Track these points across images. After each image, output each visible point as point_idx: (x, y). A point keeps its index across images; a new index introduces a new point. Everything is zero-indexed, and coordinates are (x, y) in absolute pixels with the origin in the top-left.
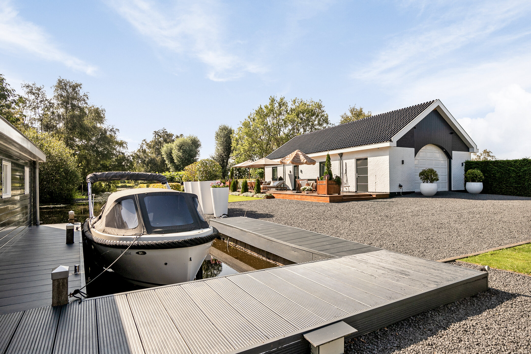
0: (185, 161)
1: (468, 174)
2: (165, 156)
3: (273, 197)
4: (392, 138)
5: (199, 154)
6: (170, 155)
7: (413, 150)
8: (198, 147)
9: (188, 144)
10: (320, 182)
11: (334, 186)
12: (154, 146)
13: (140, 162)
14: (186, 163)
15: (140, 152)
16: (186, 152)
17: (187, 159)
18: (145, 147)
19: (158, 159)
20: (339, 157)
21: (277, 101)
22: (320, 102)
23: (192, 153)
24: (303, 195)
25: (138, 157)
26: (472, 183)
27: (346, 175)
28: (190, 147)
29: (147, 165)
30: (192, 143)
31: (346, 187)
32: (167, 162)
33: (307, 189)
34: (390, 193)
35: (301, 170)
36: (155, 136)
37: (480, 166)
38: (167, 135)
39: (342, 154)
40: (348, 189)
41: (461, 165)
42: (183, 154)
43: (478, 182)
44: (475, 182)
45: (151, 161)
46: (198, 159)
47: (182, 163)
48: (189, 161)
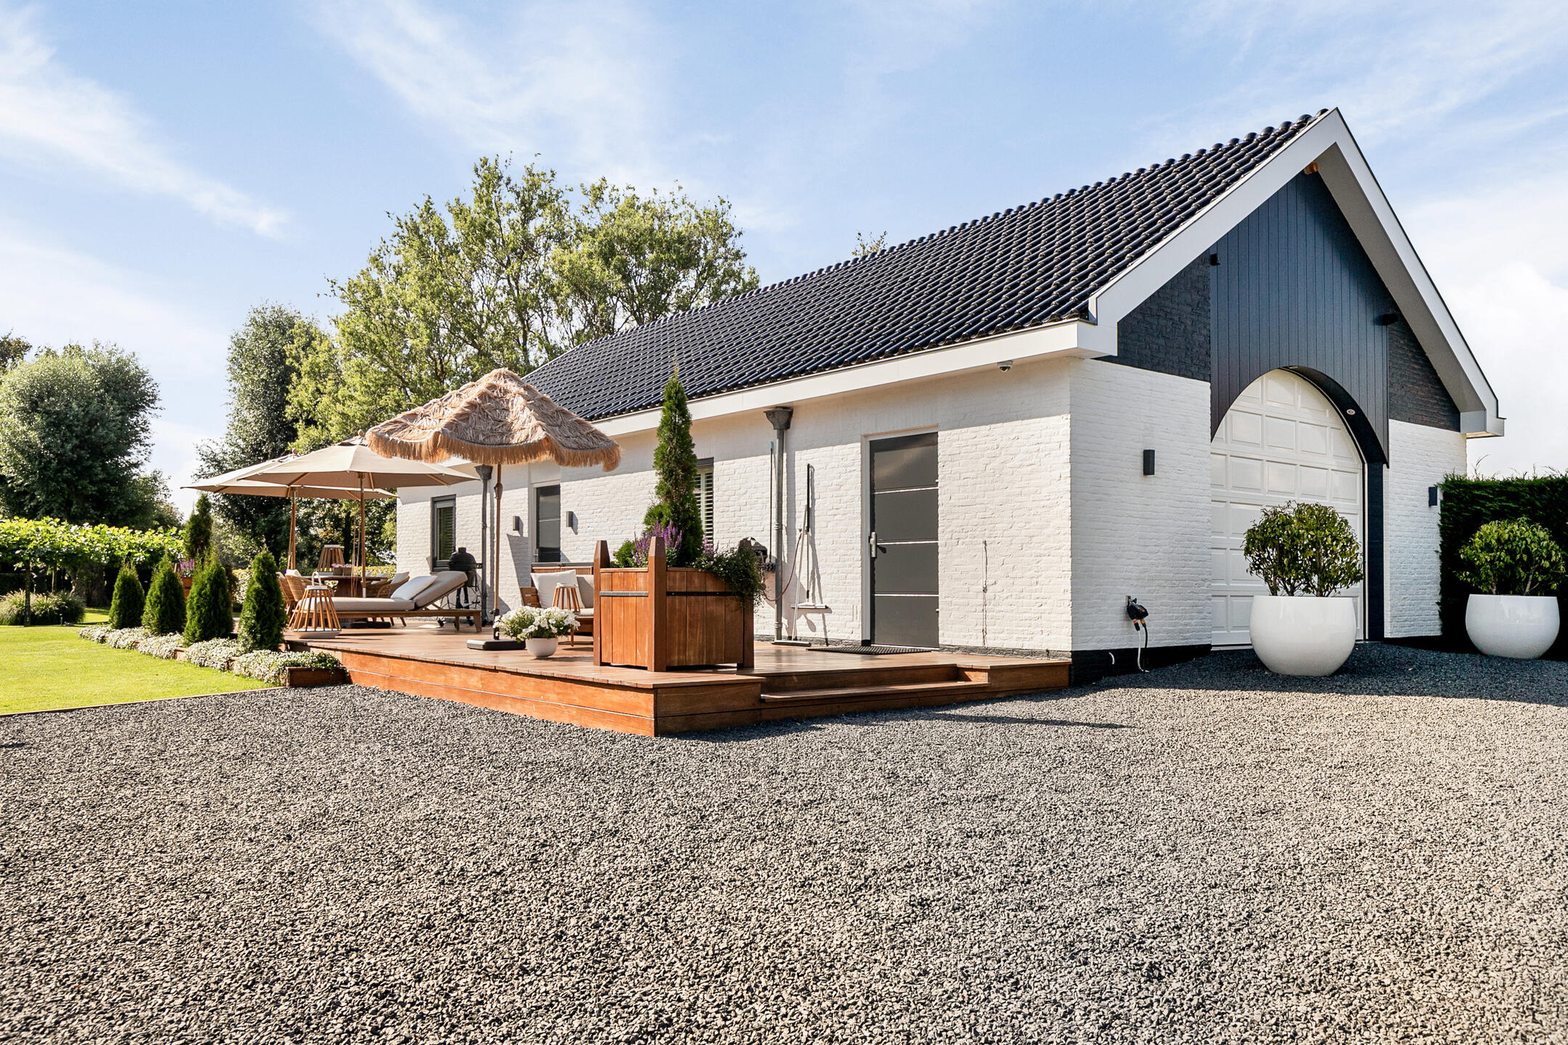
0: (60, 471)
1: (1482, 549)
3: (339, 677)
4: (1091, 300)
5: (147, 441)
7: (1201, 390)
8: (138, 408)
9: (80, 388)
10: (616, 581)
11: (711, 608)
14: (66, 480)
16: (68, 427)
17: (72, 463)
20: (772, 435)
21: (509, 180)
22: (720, 208)
23: (102, 432)
24: (495, 670)
26: (1504, 599)
27: (812, 542)
28: (89, 403)
30: (107, 385)
31: (810, 616)
33: (532, 629)
34: (1075, 654)
35: (571, 515)
37: (1523, 504)
39: (791, 414)
40: (820, 627)
41: (1427, 499)
42: (48, 435)
43: (1533, 593)
44: (1521, 593)
46: (136, 465)
47: (44, 481)
48: (86, 473)
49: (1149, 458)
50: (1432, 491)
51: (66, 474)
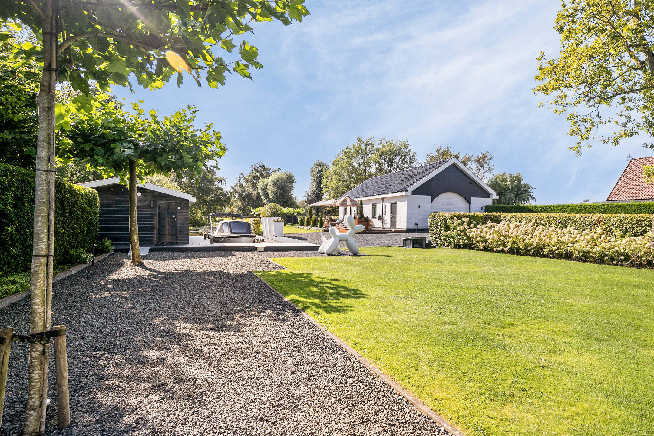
2: (260, 191)
4: (407, 189)
5: (294, 190)
6: (265, 190)
7: (430, 197)
8: (292, 183)
9: (283, 179)
12: (251, 181)
13: (237, 196)
15: (237, 186)
16: (281, 187)
17: (281, 195)
18: (242, 181)
19: (254, 193)
20: (382, 201)
21: (363, 141)
23: (287, 188)
25: (236, 191)
27: (386, 215)
28: (284, 183)
29: (244, 200)
30: (287, 179)
32: (262, 197)
34: (407, 229)
36: (252, 170)
38: (264, 169)
39: (384, 199)
42: (278, 189)
45: (248, 195)
46: (292, 195)
47: (277, 199)
48: (284, 197)
49: (419, 206)
50: (482, 207)
51: (281, 197)
